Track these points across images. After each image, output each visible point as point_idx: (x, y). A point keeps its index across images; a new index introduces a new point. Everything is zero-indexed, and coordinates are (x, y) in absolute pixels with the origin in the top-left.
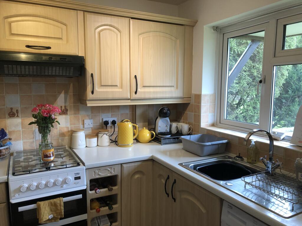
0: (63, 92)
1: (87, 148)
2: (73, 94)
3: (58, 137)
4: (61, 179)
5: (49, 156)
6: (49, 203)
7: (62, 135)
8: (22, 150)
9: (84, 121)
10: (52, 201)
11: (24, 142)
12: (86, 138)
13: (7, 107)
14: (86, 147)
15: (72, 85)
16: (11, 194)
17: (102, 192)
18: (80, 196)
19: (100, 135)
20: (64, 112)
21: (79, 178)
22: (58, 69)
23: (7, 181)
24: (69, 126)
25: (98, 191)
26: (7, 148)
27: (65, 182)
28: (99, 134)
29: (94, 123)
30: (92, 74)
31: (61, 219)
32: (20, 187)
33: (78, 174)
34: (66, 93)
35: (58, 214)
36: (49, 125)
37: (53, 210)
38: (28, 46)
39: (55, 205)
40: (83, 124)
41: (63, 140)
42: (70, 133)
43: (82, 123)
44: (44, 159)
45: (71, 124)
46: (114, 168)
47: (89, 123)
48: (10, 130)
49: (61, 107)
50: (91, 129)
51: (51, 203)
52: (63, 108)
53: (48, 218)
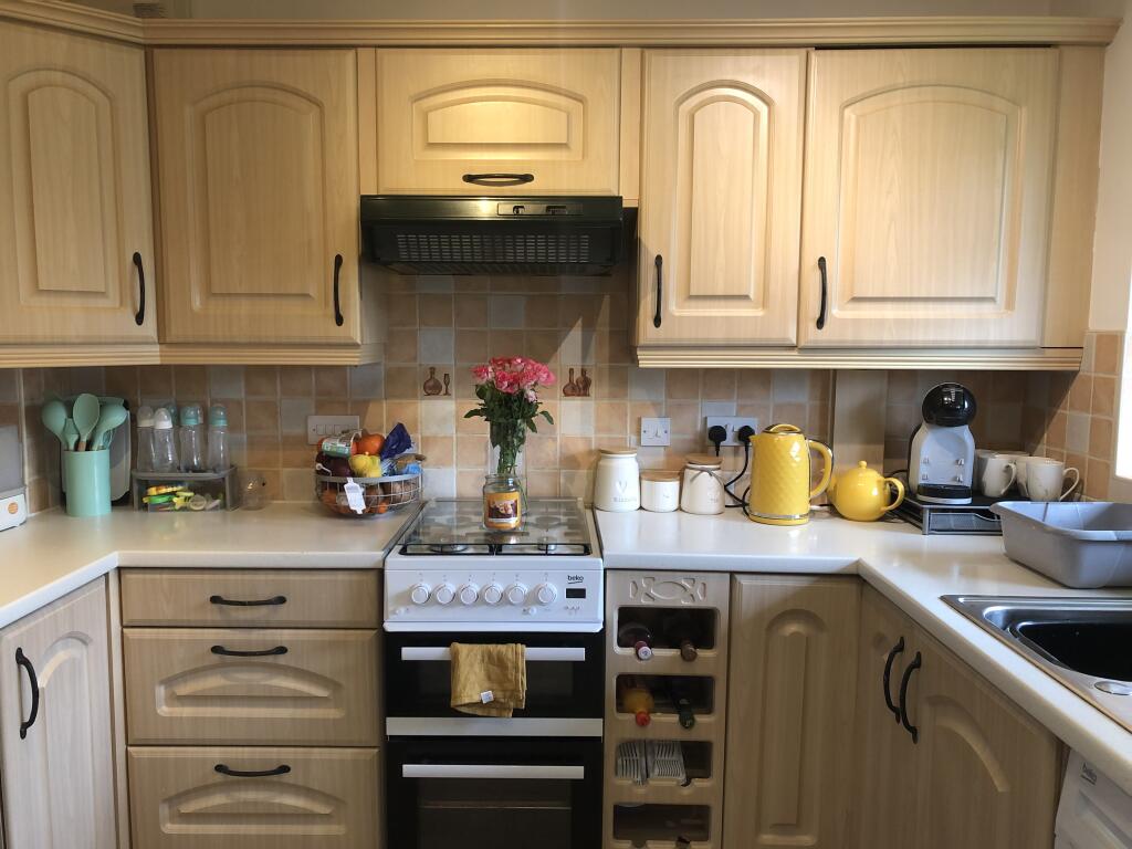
0: (580, 322)
1: (642, 511)
2: (611, 332)
3: (558, 466)
4: (525, 588)
5: (503, 512)
6: (483, 653)
7: (570, 461)
8: (455, 496)
9: (640, 420)
10: (492, 647)
11: (460, 474)
12: (640, 478)
13: (420, 365)
14: (641, 508)
15: (607, 299)
16: (389, 606)
17: (659, 659)
18: (578, 654)
19: (689, 474)
20: (579, 388)
21: (580, 594)
22: (541, 243)
23: (381, 566)
24: (592, 434)
25: (646, 653)
26: (406, 482)
27: (533, 599)
28: (687, 470)
29: (673, 433)
30: (659, 259)
31: (517, 713)
32: (412, 589)
33: (578, 579)
34: (589, 326)
35: (508, 694)
36: (519, 421)
37: (493, 677)
38: (469, 178)
39: (500, 662)
40: (639, 433)
41: (570, 479)
42: (593, 458)
43: (635, 426)
44: (491, 520)
45: (598, 430)
46: (704, 584)
47: (658, 431)
48: (427, 433)
49: (571, 371)
50: (662, 449)
51: (490, 655)
52: (577, 375)
53: (476, 699)
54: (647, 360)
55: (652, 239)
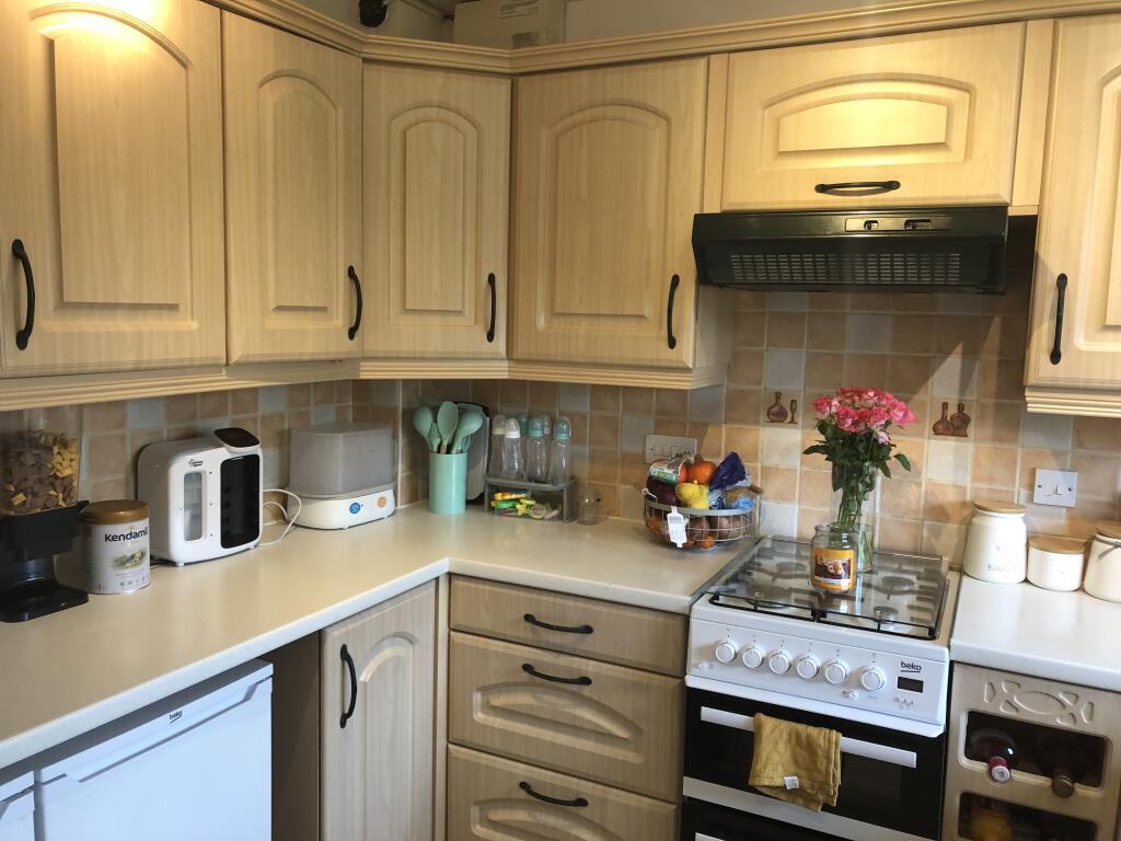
0: (959, 348)
1: (1025, 585)
2: (1000, 362)
3: (921, 516)
4: (845, 667)
6: (790, 731)
7: (938, 513)
8: (795, 536)
9: (1033, 473)
10: (801, 727)
11: (802, 512)
12: (1028, 545)
13: (765, 389)
14: (1026, 581)
15: (997, 322)
17: (1024, 784)
18: (909, 758)
19: (1098, 547)
20: (953, 425)
21: (917, 686)
23: (687, 612)
24: (967, 482)
25: (1002, 773)
26: (737, 518)
27: (854, 681)
28: (1095, 543)
29: (1080, 491)
30: (1062, 279)
31: (827, 808)
32: (718, 644)
33: (916, 668)
34: (971, 353)
35: (817, 785)
37: (800, 760)
38: (822, 189)
39: (810, 746)
40: (1031, 486)
41: (936, 533)
42: (966, 512)
43: (1026, 480)
44: (817, 578)
45: (975, 478)
46: (1092, 704)
47: (1059, 487)
48: (768, 463)
49: (945, 406)
50: (1064, 510)
51: (798, 735)
52: (952, 411)
53: (778, 782)
54: (1036, 404)
55: (1052, 255)
